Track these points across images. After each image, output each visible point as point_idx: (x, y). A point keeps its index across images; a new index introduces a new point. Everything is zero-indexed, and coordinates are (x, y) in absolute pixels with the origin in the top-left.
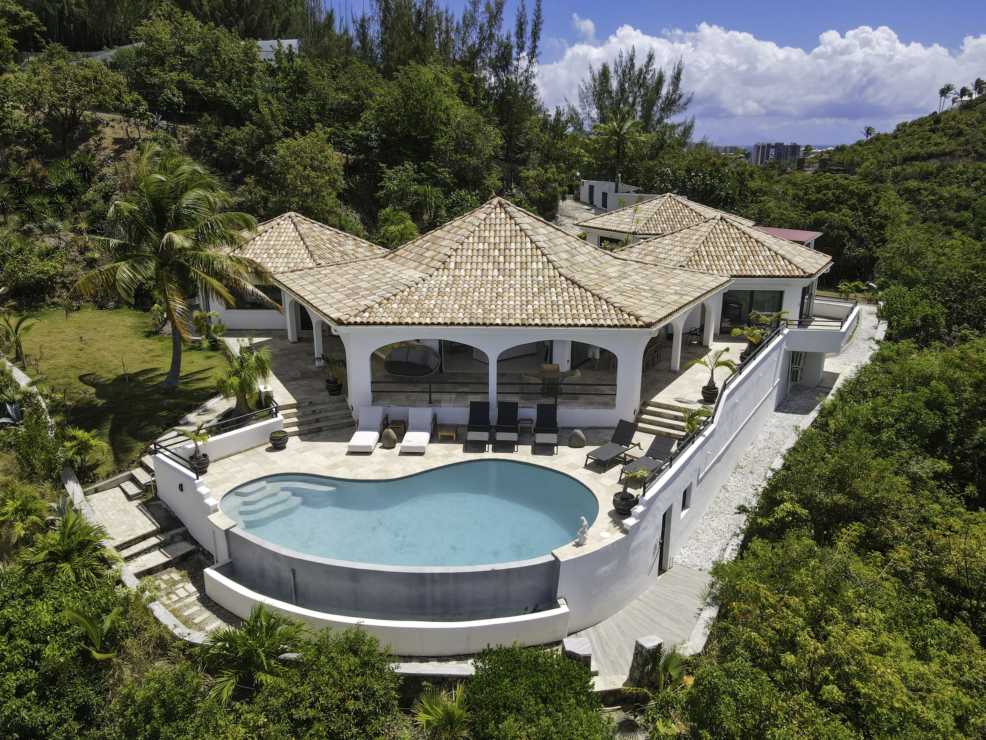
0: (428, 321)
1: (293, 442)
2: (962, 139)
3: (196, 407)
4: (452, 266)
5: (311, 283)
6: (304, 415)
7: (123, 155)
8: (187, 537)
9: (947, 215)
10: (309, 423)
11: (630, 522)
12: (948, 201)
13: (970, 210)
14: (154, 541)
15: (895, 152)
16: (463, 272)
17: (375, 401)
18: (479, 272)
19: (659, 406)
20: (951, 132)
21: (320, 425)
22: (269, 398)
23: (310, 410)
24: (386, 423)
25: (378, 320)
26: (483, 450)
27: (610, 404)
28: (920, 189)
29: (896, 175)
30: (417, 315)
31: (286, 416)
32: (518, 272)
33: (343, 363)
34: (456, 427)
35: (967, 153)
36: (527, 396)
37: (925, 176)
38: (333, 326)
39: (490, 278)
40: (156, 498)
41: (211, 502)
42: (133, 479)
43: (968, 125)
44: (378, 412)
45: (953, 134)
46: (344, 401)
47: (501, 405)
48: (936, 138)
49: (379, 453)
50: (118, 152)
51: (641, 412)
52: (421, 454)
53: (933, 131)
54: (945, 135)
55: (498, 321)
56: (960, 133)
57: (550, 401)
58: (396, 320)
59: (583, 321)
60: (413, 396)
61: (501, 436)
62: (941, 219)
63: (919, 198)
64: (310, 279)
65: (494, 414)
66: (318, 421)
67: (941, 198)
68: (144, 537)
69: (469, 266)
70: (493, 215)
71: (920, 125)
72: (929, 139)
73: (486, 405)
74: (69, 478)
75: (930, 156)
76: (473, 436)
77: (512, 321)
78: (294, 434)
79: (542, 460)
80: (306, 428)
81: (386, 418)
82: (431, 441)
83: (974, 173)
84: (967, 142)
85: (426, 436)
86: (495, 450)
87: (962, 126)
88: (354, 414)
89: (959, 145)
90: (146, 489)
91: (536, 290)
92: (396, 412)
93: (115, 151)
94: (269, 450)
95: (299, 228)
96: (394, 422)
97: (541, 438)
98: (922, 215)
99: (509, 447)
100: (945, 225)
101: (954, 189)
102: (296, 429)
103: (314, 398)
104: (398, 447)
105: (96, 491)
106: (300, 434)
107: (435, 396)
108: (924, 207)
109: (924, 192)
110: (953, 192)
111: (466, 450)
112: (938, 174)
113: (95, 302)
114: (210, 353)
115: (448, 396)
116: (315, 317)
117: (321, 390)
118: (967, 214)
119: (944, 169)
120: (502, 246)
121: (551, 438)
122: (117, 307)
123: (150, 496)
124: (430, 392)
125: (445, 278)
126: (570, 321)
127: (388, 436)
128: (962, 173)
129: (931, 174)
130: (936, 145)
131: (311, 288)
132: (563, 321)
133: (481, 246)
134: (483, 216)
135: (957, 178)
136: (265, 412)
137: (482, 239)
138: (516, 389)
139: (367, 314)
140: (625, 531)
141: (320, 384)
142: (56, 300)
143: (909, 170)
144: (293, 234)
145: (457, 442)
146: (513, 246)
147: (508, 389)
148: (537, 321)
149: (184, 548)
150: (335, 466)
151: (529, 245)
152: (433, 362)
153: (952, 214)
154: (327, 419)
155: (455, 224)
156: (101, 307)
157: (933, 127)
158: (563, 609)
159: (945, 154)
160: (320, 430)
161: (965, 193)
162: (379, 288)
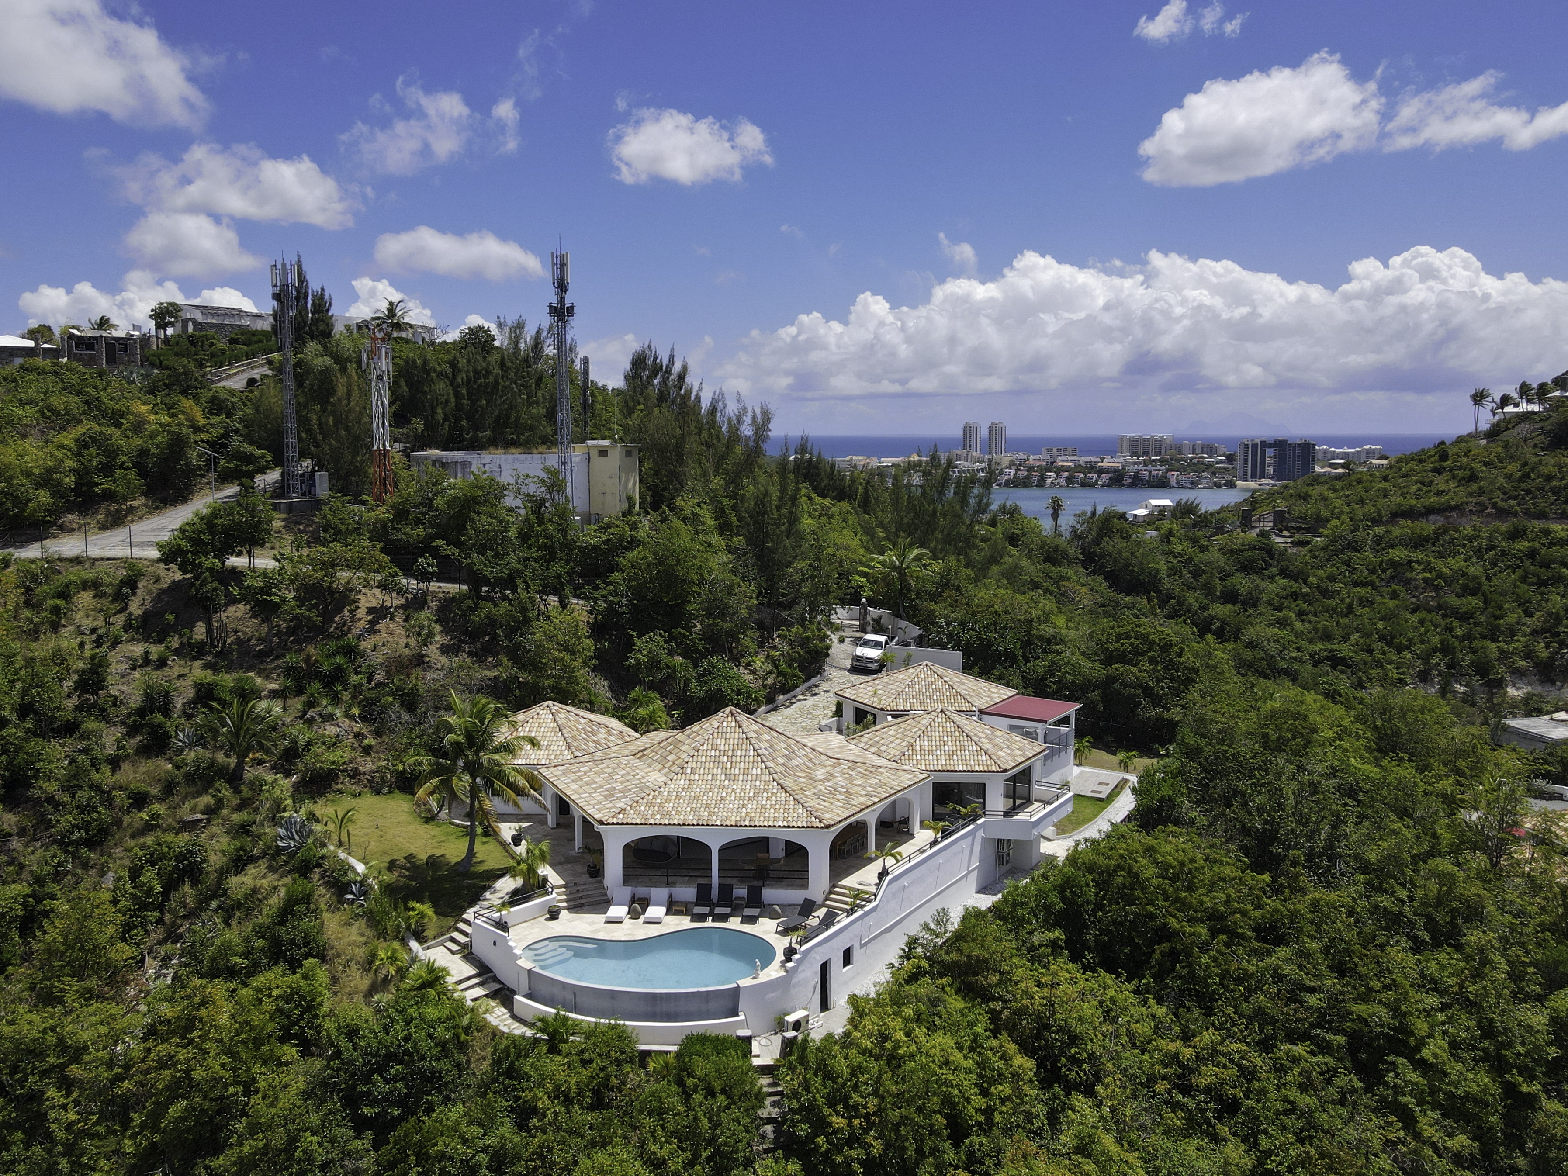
0: (666, 822)
1: (564, 914)
2: (1475, 486)
3: (489, 887)
4: (689, 771)
5: (574, 781)
6: (570, 893)
7: (377, 627)
8: (495, 979)
9: (1446, 602)
10: (574, 900)
11: (790, 965)
12: (1449, 581)
13: (1480, 595)
14: (475, 981)
15: (1381, 502)
16: (697, 777)
17: (626, 882)
18: (710, 777)
19: (844, 887)
20: (1460, 473)
21: (583, 901)
22: (545, 880)
23: (575, 889)
24: (633, 900)
25: (630, 821)
26: (705, 921)
27: (805, 886)
28: (1411, 562)
29: (1378, 540)
30: (658, 816)
31: (559, 894)
32: (741, 777)
33: (601, 852)
34: (686, 904)
35: (1482, 507)
36: (742, 880)
37: (1417, 543)
38: (596, 825)
39: (718, 782)
40: (471, 953)
41: (518, 951)
42: (452, 940)
43: (1485, 464)
44: (627, 891)
45: (1463, 478)
46: (601, 882)
47: (721, 886)
48: (1441, 482)
49: (628, 922)
50: (372, 623)
51: (831, 893)
52: (659, 923)
53: (1438, 471)
54: (1454, 477)
55: (718, 823)
56: (1473, 477)
57: (756, 883)
58: (643, 821)
59: (780, 823)
60: (654, 879)
61: (718, 910)
62: (1440, 607)
63: (1408, 575)
64: (572, 776)
65: (715, 893)
66: (581, 898)
67: (1440, 575)
68: (469, 978)
69: (702, 771)
70: (725, 724)
71: (1421, 461)
72: (1430, 484)
73: (710, 886)
74: (409, 938)
75: (1429, 511)
76: (698, 910)
77: (728, 823)
78: (564, 908)
79: (747, 928)
80: (572, 903)
81: (634, 896)
82: (667, 914)
83: (1489, 539)
84: (1481, 492)
85: (663, 910)
86: (713, 921)
87: (1478, 466)
88: (608, 893)
89: (1470, 495)
90: (465, 946)
91: (751, 794)
92: (641, 891)
93: (370, 622)
94: (546, 919)
95: (557, 719)
96: (639, 899)
97: (748, 912)
98: (1414, 600)
99: (724, 918)
100: (1444, 616)
101: (1457, 563)
102: (564, 904)
103: (577, 880)
104: (642, 918)
105: (428, 948)
106: (568, 908)
107: (671, 879)
108: (1416, 588)
109: (1416, 566)
110: (1455, 567)
111: (692, 921)
112: (1437, 539)
113: (371, 787)
114: (485, 839)
115: (681, 879)
116: (576, 814)
117: (583, 873)
118: (1475, 602)
119: (1445, 532)
120: (730, 753)
121: (755, 912)
122: (390, 792)
123: (466, 952)
124: (668, 876)
125: (682, 782)
126: (771, 824)
127: (635, 910)
128: (1471, 539)
129: (1427, 539)
130: (1439, 493)
131: (574, 786)
132: (766, 824)
133: (713, 753)
134: (716, 724)
135: (1464, 546)
136: (542, 891)
137: (714, 746)
138: (736, 874)
139: (621, 816)
140: (787, 971)
141: (581, 868)
142: (340, 786)
143: (1396, 532)
144: (552, 725)
145: (686, 915)
146: (739, 753)
147: (729, 874)
148: (747, 823)
149: (496, 986)
150: (597, 931)
151: (752, 753)
152: (672, 850)
153: (1453, 601)
154: (588, 896)
155: (694, 729)
156: (378, 792)
157: (1437, 465)
158: (742, 1017)
159: (1450, 508)
160: (583, 905)
161: (1475, 569)
162: (630, 790)
